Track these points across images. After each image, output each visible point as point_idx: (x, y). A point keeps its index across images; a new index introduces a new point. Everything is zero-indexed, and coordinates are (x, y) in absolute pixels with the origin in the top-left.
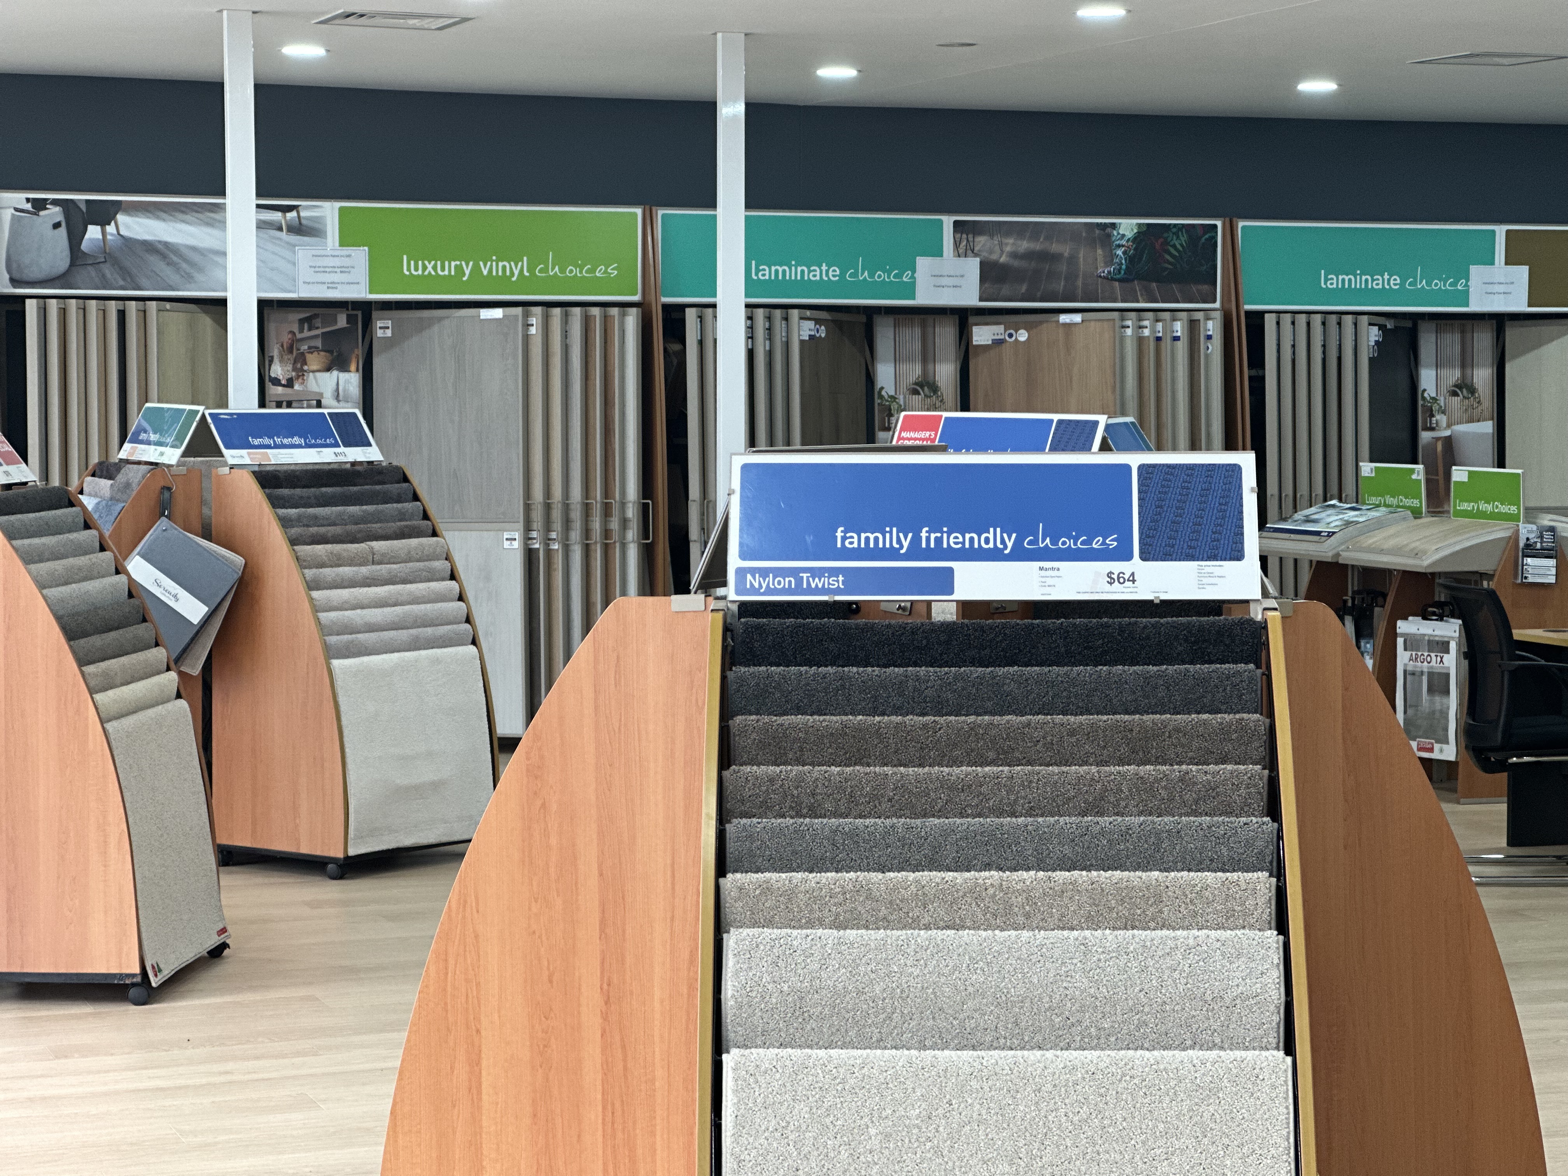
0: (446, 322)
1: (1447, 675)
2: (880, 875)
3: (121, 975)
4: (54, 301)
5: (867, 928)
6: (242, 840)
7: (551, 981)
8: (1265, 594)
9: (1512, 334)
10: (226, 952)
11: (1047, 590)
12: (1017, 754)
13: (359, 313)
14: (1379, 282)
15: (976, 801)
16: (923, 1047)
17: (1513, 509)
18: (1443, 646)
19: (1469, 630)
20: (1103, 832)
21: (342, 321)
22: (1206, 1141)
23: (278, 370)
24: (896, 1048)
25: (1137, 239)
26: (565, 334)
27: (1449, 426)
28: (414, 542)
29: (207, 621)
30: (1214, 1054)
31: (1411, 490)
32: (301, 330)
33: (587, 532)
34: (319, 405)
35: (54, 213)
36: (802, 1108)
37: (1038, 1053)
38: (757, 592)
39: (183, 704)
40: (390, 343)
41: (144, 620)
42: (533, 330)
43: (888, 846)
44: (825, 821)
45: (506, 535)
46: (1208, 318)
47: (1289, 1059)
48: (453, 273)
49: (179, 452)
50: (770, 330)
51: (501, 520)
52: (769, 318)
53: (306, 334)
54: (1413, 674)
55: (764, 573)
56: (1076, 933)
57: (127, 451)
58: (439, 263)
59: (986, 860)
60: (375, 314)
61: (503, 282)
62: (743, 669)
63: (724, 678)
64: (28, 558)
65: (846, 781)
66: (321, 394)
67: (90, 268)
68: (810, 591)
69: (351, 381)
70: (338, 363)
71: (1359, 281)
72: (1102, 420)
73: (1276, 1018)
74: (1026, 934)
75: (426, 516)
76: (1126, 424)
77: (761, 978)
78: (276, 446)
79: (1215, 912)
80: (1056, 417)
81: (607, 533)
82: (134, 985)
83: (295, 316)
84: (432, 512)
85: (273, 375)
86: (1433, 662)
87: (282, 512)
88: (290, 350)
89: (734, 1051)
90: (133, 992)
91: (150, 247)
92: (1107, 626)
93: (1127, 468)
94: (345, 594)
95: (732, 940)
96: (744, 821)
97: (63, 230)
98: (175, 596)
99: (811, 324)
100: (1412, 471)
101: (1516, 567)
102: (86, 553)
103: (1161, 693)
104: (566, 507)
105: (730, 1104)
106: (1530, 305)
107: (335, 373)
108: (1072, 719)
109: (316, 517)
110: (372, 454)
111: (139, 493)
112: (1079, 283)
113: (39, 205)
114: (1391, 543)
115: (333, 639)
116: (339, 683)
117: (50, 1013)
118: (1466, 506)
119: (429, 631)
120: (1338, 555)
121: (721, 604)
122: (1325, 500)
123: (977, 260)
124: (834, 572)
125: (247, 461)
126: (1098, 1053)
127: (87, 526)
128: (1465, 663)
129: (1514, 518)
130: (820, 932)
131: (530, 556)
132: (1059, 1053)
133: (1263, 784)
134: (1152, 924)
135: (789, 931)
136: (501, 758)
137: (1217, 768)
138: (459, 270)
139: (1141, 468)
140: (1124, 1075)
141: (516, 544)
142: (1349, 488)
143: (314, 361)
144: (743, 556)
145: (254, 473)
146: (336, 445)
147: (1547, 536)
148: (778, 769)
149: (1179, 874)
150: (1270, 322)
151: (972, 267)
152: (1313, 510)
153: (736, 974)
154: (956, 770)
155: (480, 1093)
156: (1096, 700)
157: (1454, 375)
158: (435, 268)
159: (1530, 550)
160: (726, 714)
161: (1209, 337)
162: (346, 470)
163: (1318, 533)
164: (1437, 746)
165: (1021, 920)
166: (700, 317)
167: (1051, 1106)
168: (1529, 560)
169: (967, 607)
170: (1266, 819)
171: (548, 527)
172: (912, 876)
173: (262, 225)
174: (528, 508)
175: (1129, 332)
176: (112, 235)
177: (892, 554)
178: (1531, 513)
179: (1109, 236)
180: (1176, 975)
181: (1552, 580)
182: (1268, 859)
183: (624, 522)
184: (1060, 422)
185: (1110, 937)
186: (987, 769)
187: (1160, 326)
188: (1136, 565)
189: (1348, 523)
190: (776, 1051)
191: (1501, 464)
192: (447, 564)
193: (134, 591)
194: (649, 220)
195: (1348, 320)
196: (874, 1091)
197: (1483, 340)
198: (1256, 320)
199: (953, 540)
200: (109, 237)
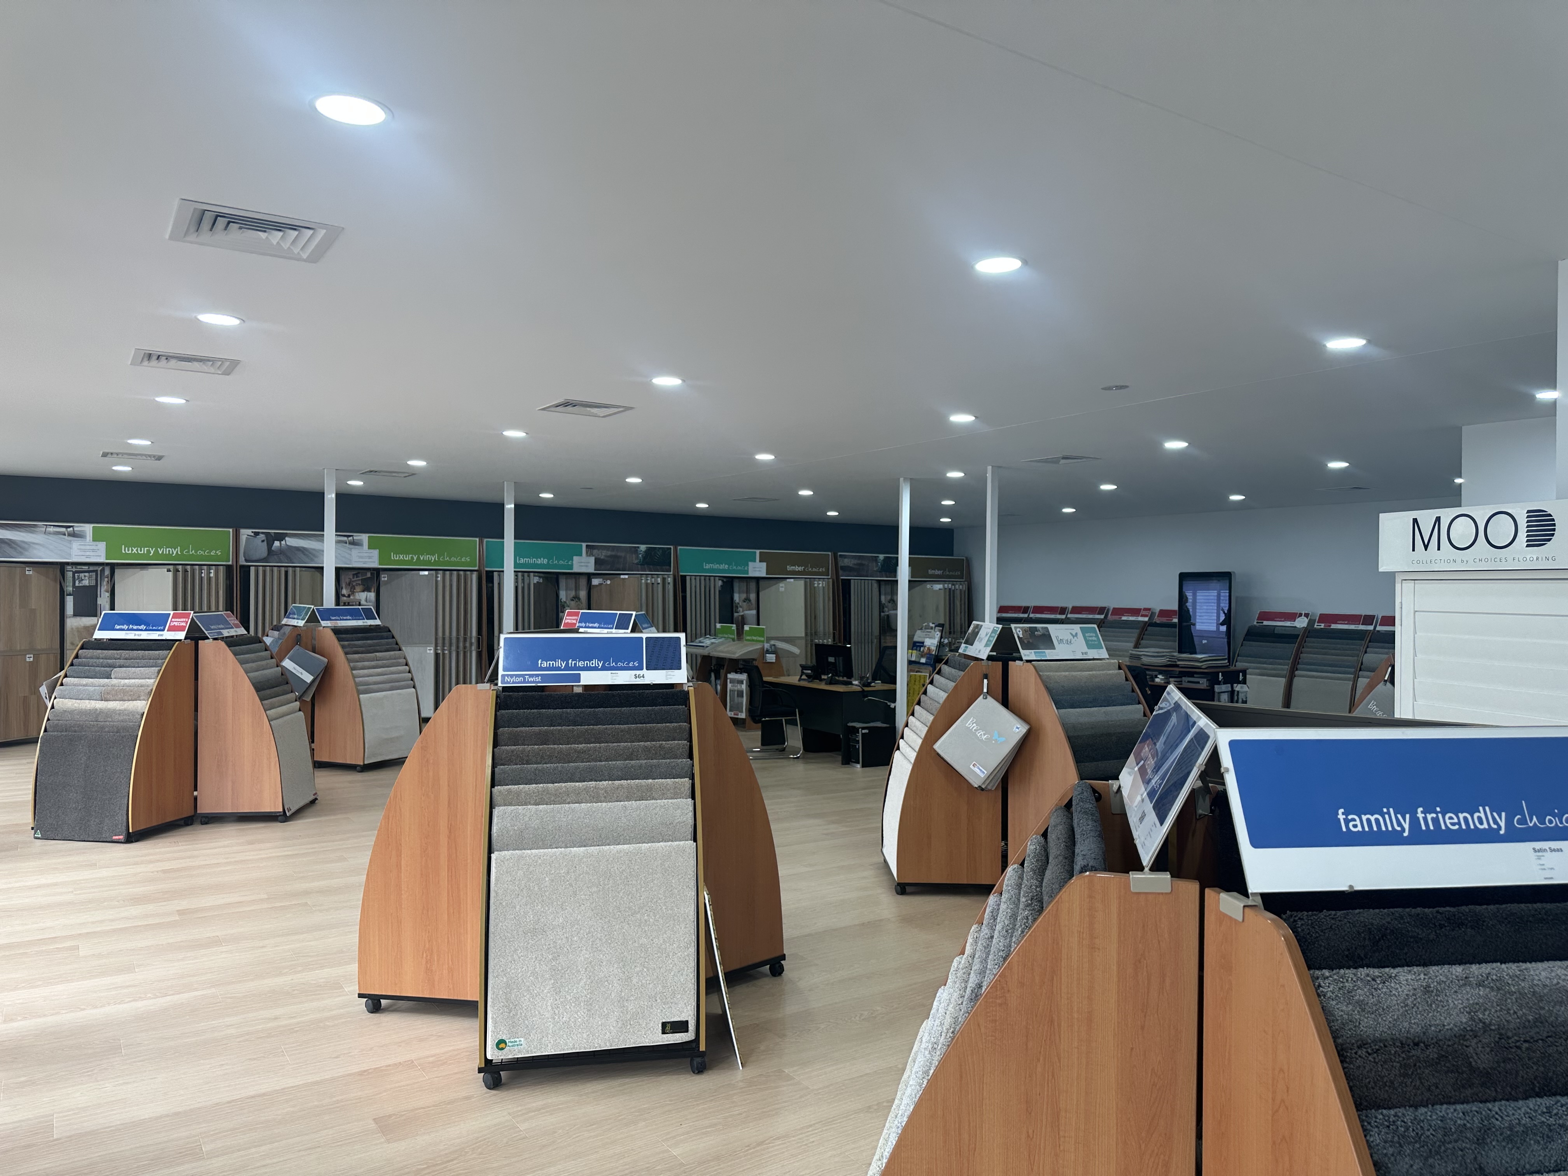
1: (743, 691)
2: (552, 785)
3: (275, 812)
4: (261, 567)
5: (547, 804)
6: (325, 759)
7: (429, 825)
8: (688, 681)
9: (761, 583)
10: (317, 801)
11: (613, 681)
12: (602, 739)
13: (375, 572)
14: (722, 567)
15: (587, 756)
16: (566, 847)
17: (762, 639)
18: (741, 682)
19: (749, 677)
20: (632, 766)
21: (369, 575)
22: (666, 874)
23: (344, 592)
24: (557, 848)
25: (645, 552)
26: (451, 580)
27: (743, 611)
28: (392, 653)
29: (313, 681)
30: (670, 843)
31: (732, 633)
32: (353, 578)
33: (458, 647)
34: (360, 605)
35: (262, 537)
36: (520, 873)
37: (608, 847)
38: (509, 683)
39: (301, 713)
40: (386, 583)
41: (287, 683)
42: (439, 579)
43: (555, 774)
44: (532, 766)
45: (428, 648)
46: (668, 577)
47: (695, 843)
49: (304, 622)
50: (523, 580)
51: (426, 643)
52: (523, 576)
53: (355, 579)
54: (732, 691)
55: (512, 676)
56: (622, 803)
57: (284, 621)
59: (591, 778)
60: (381, 573)
61: (429, 562)
62: (503, 711)
63: (496, 715)
64: (242, 663)
65: (540, 750)
66: (361, 600)
67: (275, 556)
68: (529, 682)
69: (372, 595)
70: (367, 589)
71: (716, 566)
72: (634, 613)
73: (691, 829)
74: (604, 804)
75: (397, 644)
76: (642, 614)
77: (507, 825)
78: (341, 620)
79: (671, 793)
80: (619, 612)
81: (465, 647)
82: (280, 816)
83: (351, 573)
84: (399, 642)
85: (343, 593)
86: (738, 687)
87: (342, 643)
88: (349, 584)
89: (496, 853)
90: (280, 818)
91: (298, 549)
92: (634, 693)
93: (642, 638)
94: (366, 671)
95: (496, 812)
96: (502, 767)
97: (265, 542)
98: (301, 673)
99: (538, 578)
100: (732, 627)
101: (764, 657)
102: (266, 659)
103: (653, 716)
104: (450, 639)
105: (494, 872)
106: (767, 574)
107: (366, 593)
108: (622, 726)
109: (355, 645)
110: (377, 622)
111: (288, 637)
112: (627, 565)
113: (257, 534)
114: (726, 649)
115: (360, 688)
116: (362, 703)
117: (245, 827)
118: (748, 638)
119: (397, 684)
120: (709, 653)
121: (496, 687)
122: (705, 635)
123: (594, 558)
124: (537, 675)
125: (330, 625)
126: (628, 846)
127: (266, 650)
128: (748, 688)
129: (763, 642)
130: (529, 807)
131: (437, 655)
132: (615, 846)
133: (687, 747)
134: (649, 798)
135: (517, 807)
136: (423, 725)
137: (672, 742)
139: (647, 638)
140: (638, 853)
141: (432, 651)
142: (713, 631)
143: (358, 588)
144: (504, 670)
145: (332, 629)
146: (364, 619)
147: (773, 647)
148: (515, 747)
149: (658, 780)
150: (688, 578)
151: (592, 560)
152: (702, 639)
153: (497, 824)
154: (580, 746)
155: (401, 868)
156: (630, 719)
157: (744, 596)
159: (768, 652)
160: (496, 727)
161: (669, 583)
162: (367, 628)
163: (703, 646)
164: (740, 714)
165: (603, 799)
166: (499, 575)
167: (612, 866)
168: (767, 655)
169: (586, 687)
170: (688, 760)
171: (444, 645)
172: (563, 785)
173: (338, 542)
174: (436, 639)
175: (643, 581)
177: (559, 669)
178: (769, 639)
179: (637, 550)
180: (657, 816)
181: (774, 661)
182: (689, 773)
183: (471, 644)
184: (620, 614)
185: (634, 803)
186: (591, 745)
187: (653, 580)
188: (645, 671)
189: (712, 643)
190: (512, 852)
191: (758, 624)
192: (405, 660)
193: (285, 672)
194: (481, 542)
195: (712, 578)
196: (548, 864)
197: (753, 585)
198: (684, 578)
199: (581, 664)
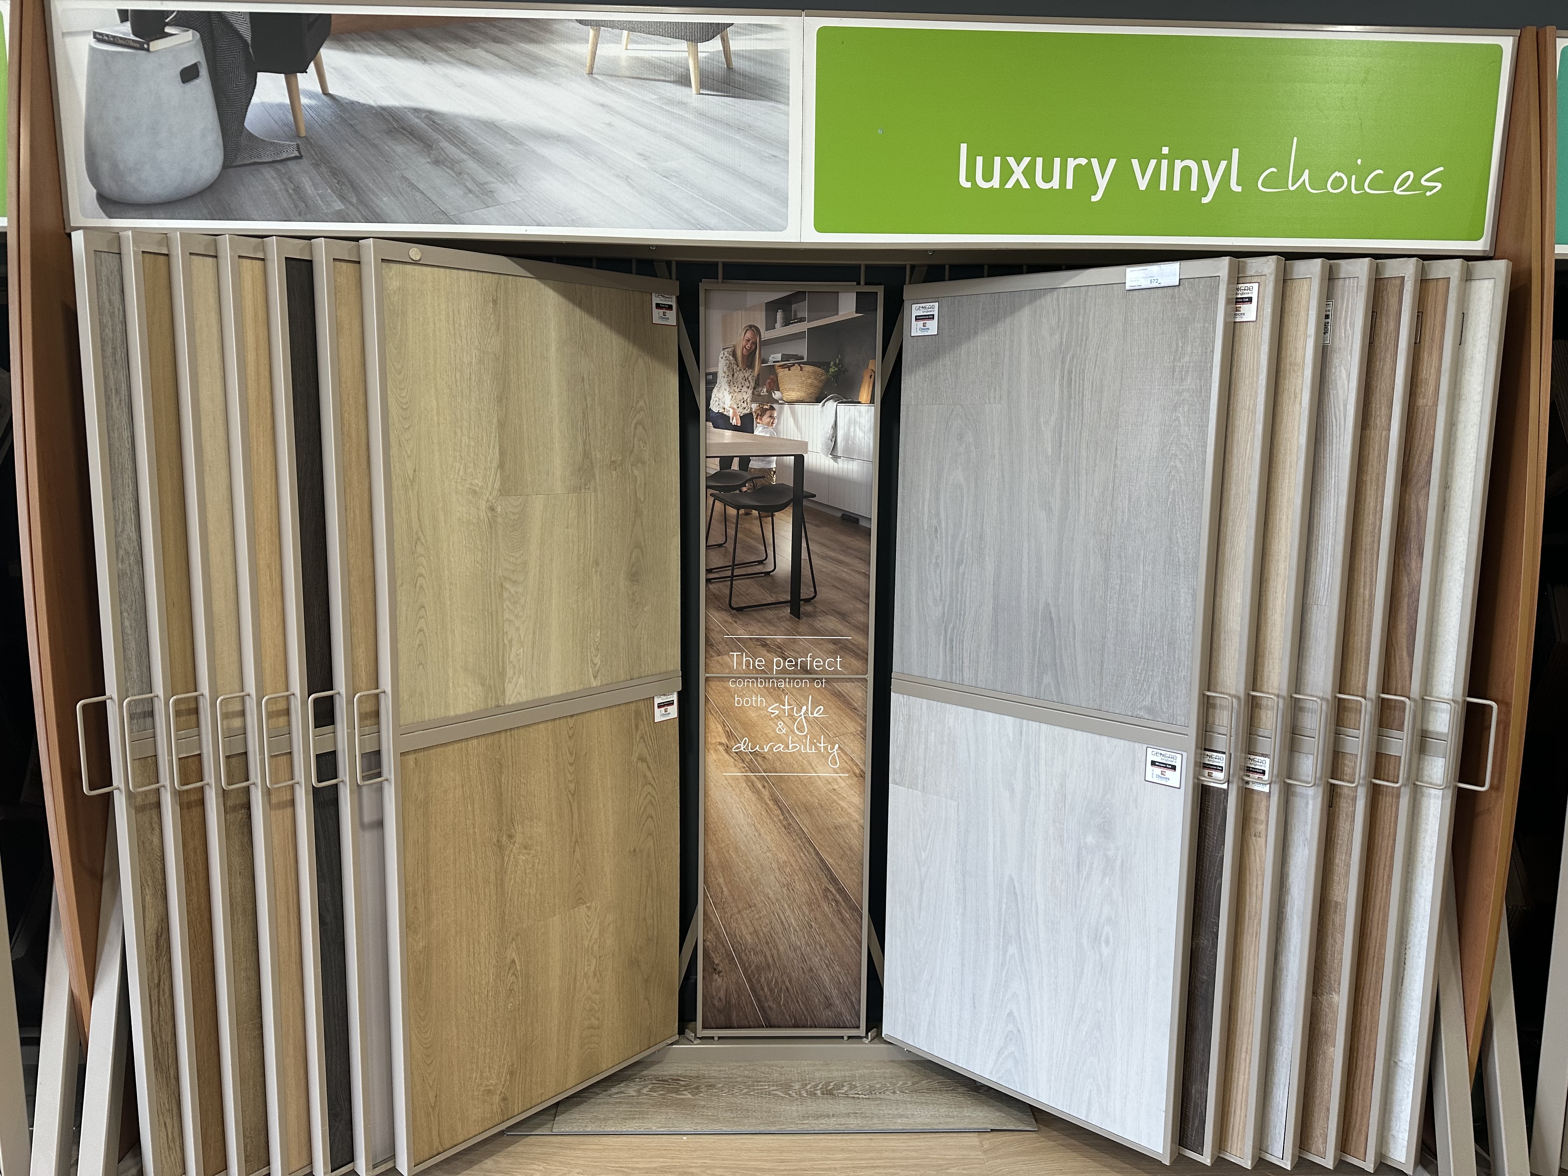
0: (1048, 301)
48: (1069, 186)
58: (1039, 161)
138: (1084, 175)
158: (1029, 173)
176: (311, 95)
200: (304, 101)
